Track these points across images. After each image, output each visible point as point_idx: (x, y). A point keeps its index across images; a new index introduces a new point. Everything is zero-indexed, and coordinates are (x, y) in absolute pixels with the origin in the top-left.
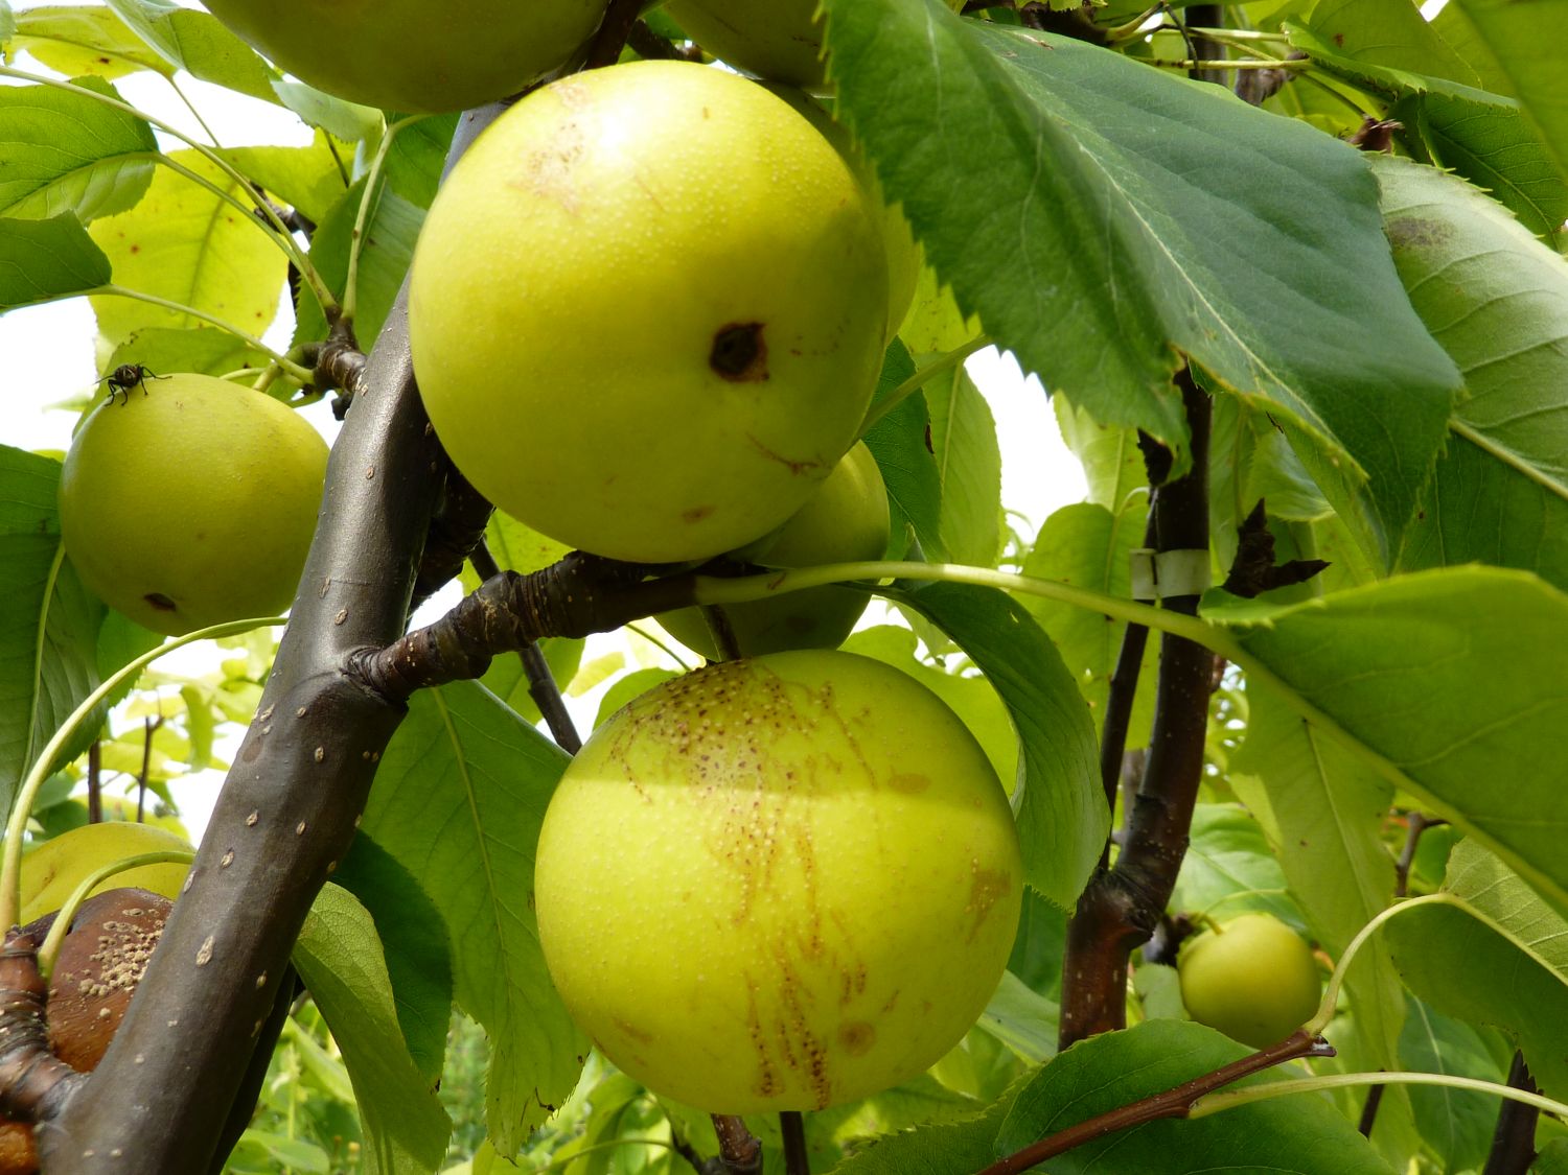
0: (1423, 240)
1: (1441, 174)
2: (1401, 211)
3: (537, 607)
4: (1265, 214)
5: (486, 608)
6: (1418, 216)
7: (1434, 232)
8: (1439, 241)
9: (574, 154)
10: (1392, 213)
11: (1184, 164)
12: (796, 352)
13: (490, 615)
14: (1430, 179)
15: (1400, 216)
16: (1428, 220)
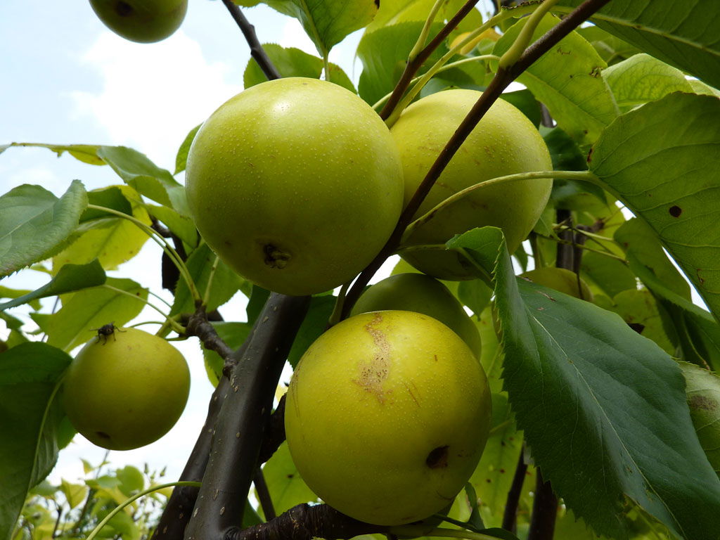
0: (705, 407)
1: (710, 374)
2: (696, 391)
3: (317, 526)
4: (642, 393)
5: (294, 524)
6: (703, 395)
7: (709, 404)
8: (711, 409)
9: (383, 374)
10: (692, 392)
11: (611, 368)
12: (460, 456)
13: (296, 528)
14: (706, 375)
15: (696, 394)
16: (707, 397)
